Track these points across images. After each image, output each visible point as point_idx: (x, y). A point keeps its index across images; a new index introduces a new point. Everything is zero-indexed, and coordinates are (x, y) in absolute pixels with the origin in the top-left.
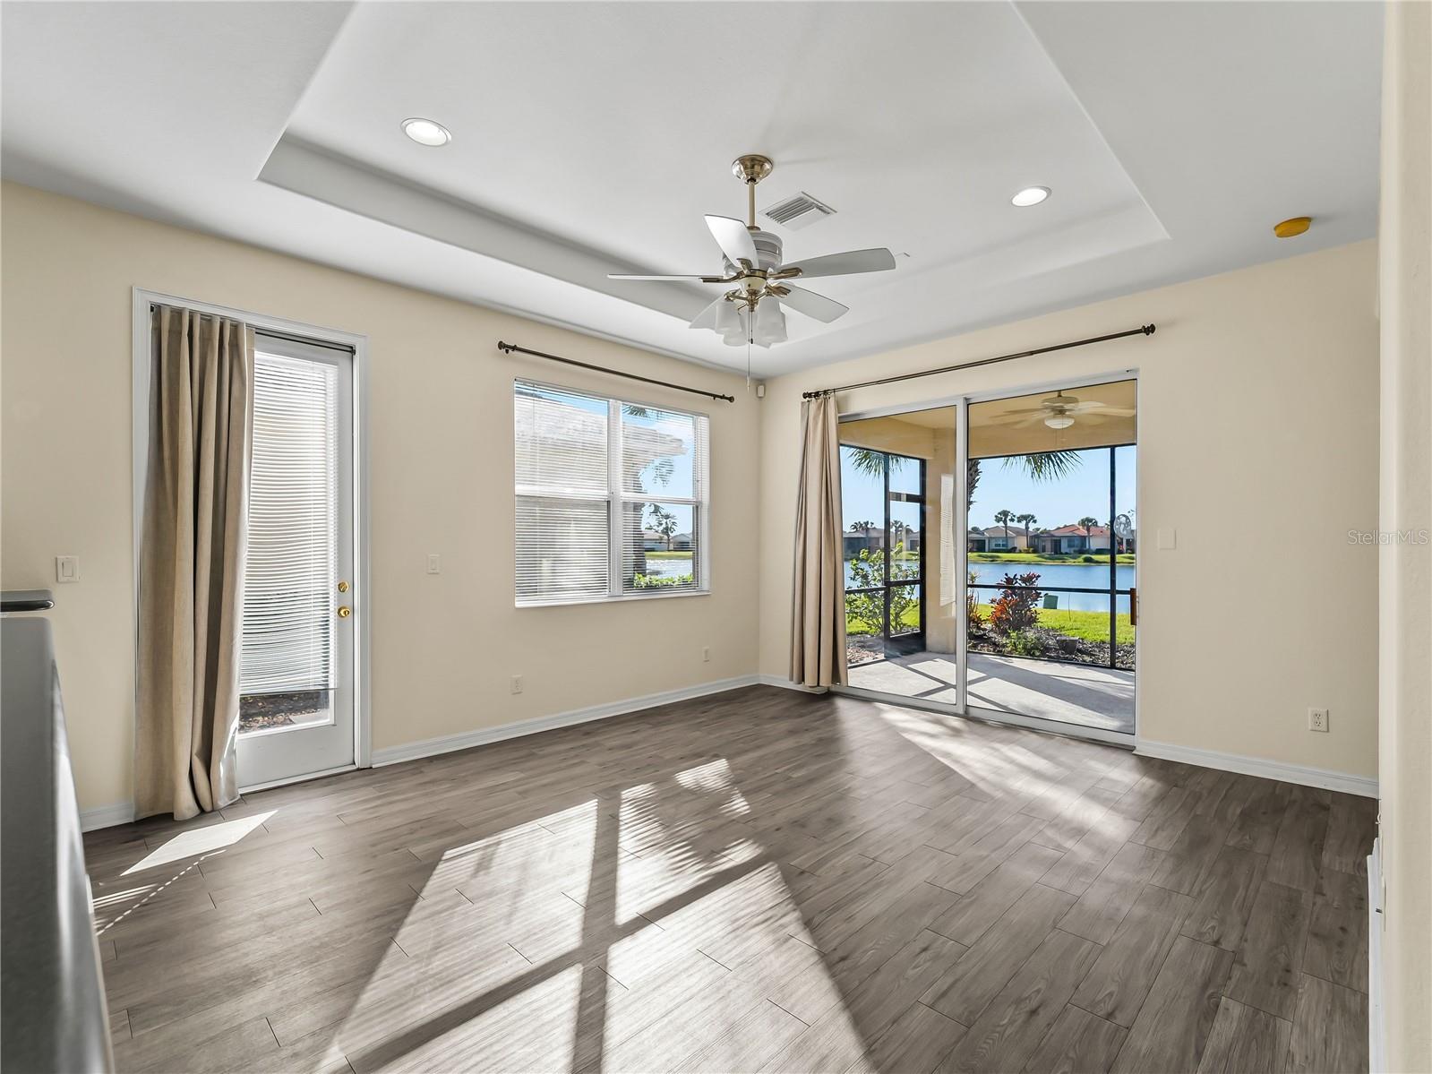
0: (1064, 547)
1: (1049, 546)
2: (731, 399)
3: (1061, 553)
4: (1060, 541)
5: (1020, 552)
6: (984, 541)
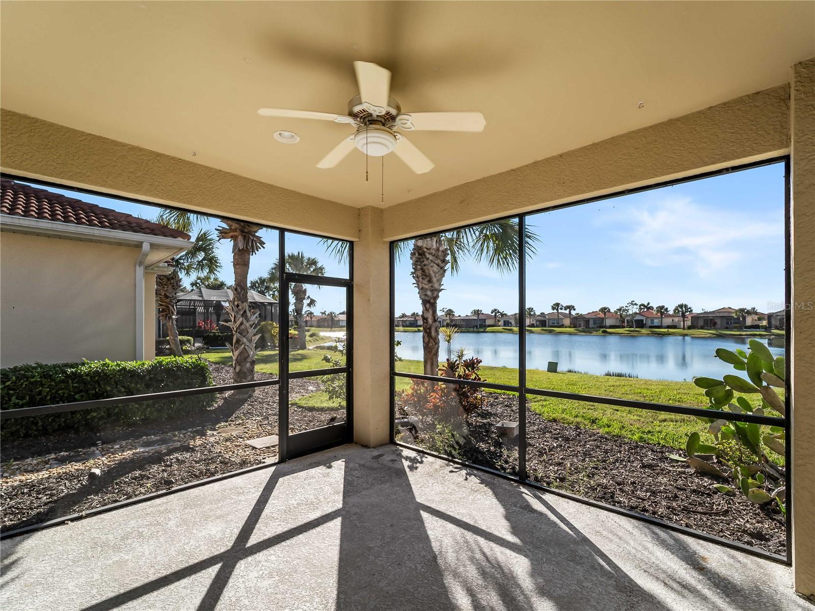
0: (591, 325)
1: (582, 323)
3: (589, 328)
4: (589, 320)
5: (566, 327)
6: (546, 321)
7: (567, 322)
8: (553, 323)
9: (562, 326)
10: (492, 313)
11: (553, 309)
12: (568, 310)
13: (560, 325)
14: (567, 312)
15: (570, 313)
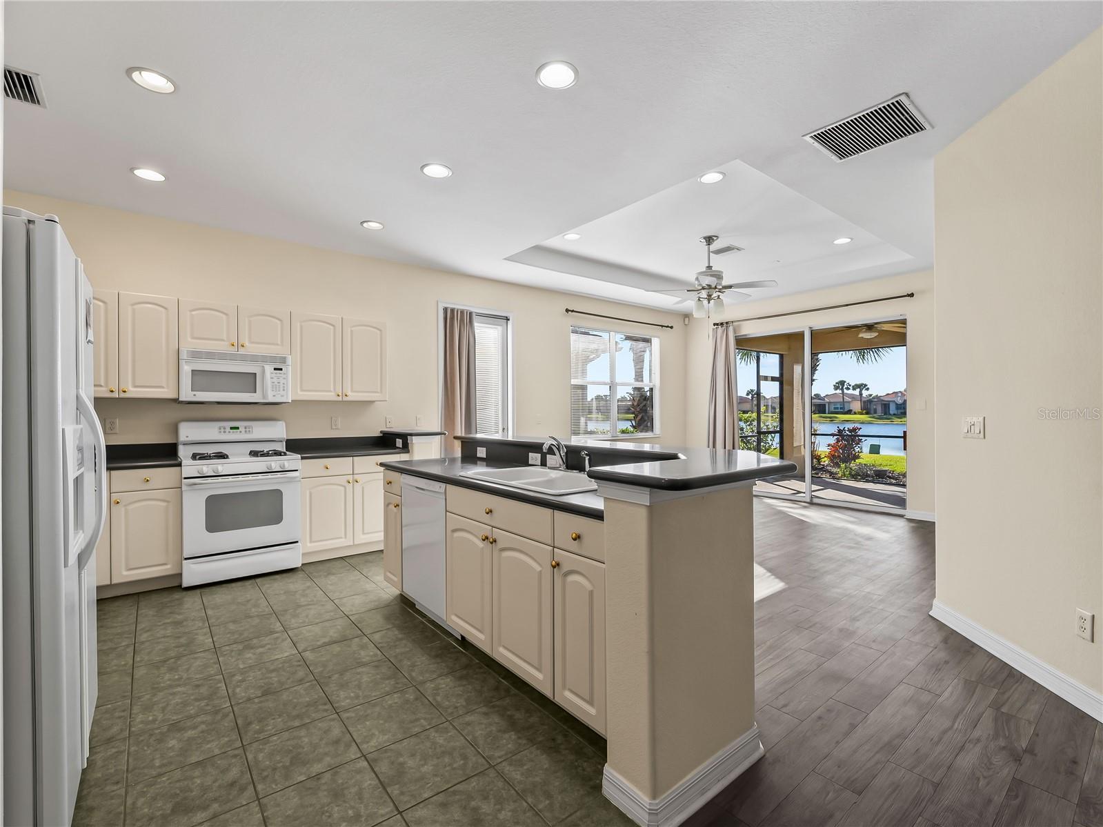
0: (892, 409)
1: (879, 409)
2: (672, 327)
3: (890, 415)
4: (889, 405)
5: (855, 413)
6: (825, 405)
7: (856, 406)
8: (835, 408)
9: (849, 412)
10: (748, 394)
11: (836, 388)
12: (858, 390)
13: (846, 410)
14: (857, 392)
15: (861, 394)
